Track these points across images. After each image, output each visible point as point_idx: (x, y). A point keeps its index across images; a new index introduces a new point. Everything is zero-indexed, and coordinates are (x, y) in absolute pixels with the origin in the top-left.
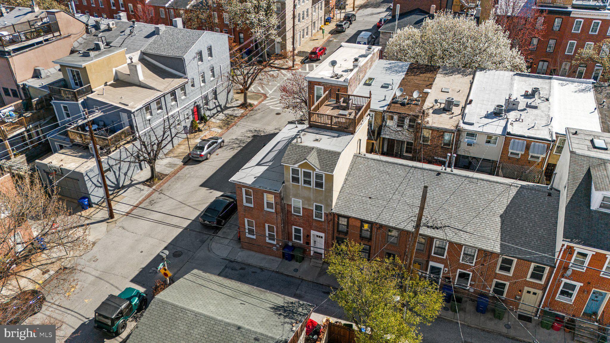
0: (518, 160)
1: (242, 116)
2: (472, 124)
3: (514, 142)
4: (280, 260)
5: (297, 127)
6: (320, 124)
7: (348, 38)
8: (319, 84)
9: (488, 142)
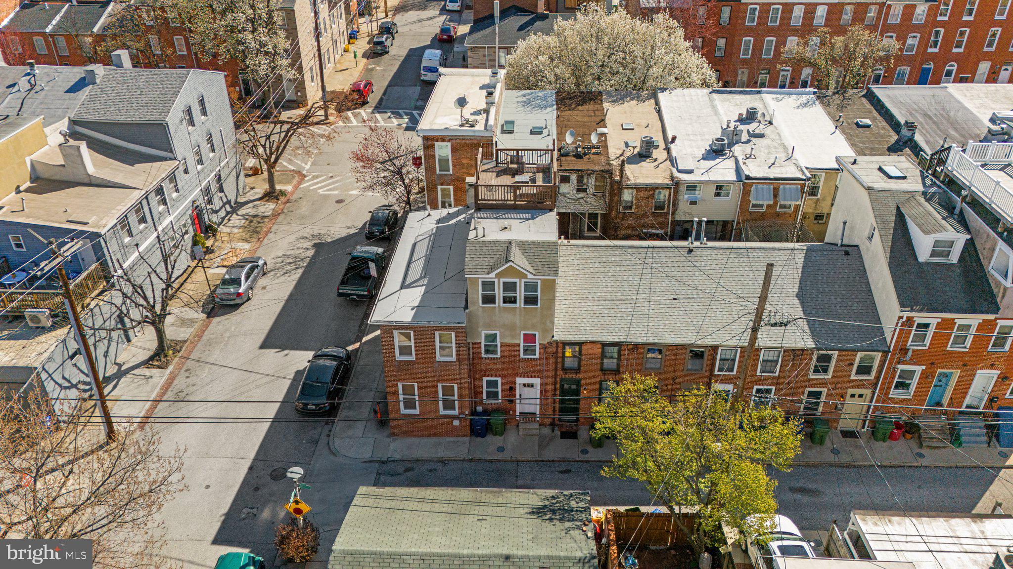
0: (763, 214)
1: (276, 215)
2: (690, 172)
3: (757, 188)
4: (467, 439)
5: (429, 215)
6: (495, 202)
7: (400, 63)
8: (442, 139)
9: (718, 194)
